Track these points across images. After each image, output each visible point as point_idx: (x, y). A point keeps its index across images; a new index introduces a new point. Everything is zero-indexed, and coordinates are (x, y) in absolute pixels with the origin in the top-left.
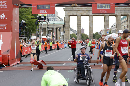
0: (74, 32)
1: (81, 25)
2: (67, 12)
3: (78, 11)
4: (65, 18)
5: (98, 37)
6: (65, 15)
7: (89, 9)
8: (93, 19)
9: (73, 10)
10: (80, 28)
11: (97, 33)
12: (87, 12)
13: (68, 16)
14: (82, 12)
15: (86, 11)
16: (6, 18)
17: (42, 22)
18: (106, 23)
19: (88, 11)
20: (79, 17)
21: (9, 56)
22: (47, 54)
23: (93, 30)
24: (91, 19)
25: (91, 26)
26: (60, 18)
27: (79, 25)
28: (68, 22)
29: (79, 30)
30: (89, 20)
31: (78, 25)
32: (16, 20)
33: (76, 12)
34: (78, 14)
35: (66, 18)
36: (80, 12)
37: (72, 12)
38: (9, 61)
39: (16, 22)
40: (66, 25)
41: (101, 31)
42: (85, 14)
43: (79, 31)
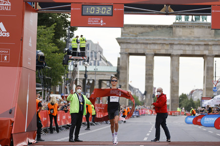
0: (135, 93)
1: (152, 75)
2: (124, 46)
3: (148, 46)
4: (119, 59)
5: (186, 103)
6: (120, 53)
7: (172, 42)
8: (179, 63)
9: (137, 43)
10: (150, 81)
11: (184, 96)
12: (166, 47)
13: (125, 56)
14: (156, 47)
15: (164, 45)
16: (8, 35)
17: (77, 60)
18: (207, 72)
19: (169, 46)
20: (150, 57)
21: (12, 122)
22: (89, 129)
23: (178, 87)
24: (176, 63)
25: (175, 79)
26: (106, 61)
27: (149, 74)
28: (126, 68)
29: (149, 86)
30: (172, 65)
31: (146, 74)
32: (30, 41)
33: (143, 46)
34: (147, 52)
35: (122, 59)
36: (152, 47)
37: (135, 46)
38: (12, 134)
39: (30, 45)
40: (121, 76)
41: (192, 92)
42: (163, 52)
43: (149, 88)
